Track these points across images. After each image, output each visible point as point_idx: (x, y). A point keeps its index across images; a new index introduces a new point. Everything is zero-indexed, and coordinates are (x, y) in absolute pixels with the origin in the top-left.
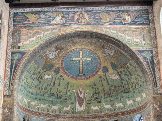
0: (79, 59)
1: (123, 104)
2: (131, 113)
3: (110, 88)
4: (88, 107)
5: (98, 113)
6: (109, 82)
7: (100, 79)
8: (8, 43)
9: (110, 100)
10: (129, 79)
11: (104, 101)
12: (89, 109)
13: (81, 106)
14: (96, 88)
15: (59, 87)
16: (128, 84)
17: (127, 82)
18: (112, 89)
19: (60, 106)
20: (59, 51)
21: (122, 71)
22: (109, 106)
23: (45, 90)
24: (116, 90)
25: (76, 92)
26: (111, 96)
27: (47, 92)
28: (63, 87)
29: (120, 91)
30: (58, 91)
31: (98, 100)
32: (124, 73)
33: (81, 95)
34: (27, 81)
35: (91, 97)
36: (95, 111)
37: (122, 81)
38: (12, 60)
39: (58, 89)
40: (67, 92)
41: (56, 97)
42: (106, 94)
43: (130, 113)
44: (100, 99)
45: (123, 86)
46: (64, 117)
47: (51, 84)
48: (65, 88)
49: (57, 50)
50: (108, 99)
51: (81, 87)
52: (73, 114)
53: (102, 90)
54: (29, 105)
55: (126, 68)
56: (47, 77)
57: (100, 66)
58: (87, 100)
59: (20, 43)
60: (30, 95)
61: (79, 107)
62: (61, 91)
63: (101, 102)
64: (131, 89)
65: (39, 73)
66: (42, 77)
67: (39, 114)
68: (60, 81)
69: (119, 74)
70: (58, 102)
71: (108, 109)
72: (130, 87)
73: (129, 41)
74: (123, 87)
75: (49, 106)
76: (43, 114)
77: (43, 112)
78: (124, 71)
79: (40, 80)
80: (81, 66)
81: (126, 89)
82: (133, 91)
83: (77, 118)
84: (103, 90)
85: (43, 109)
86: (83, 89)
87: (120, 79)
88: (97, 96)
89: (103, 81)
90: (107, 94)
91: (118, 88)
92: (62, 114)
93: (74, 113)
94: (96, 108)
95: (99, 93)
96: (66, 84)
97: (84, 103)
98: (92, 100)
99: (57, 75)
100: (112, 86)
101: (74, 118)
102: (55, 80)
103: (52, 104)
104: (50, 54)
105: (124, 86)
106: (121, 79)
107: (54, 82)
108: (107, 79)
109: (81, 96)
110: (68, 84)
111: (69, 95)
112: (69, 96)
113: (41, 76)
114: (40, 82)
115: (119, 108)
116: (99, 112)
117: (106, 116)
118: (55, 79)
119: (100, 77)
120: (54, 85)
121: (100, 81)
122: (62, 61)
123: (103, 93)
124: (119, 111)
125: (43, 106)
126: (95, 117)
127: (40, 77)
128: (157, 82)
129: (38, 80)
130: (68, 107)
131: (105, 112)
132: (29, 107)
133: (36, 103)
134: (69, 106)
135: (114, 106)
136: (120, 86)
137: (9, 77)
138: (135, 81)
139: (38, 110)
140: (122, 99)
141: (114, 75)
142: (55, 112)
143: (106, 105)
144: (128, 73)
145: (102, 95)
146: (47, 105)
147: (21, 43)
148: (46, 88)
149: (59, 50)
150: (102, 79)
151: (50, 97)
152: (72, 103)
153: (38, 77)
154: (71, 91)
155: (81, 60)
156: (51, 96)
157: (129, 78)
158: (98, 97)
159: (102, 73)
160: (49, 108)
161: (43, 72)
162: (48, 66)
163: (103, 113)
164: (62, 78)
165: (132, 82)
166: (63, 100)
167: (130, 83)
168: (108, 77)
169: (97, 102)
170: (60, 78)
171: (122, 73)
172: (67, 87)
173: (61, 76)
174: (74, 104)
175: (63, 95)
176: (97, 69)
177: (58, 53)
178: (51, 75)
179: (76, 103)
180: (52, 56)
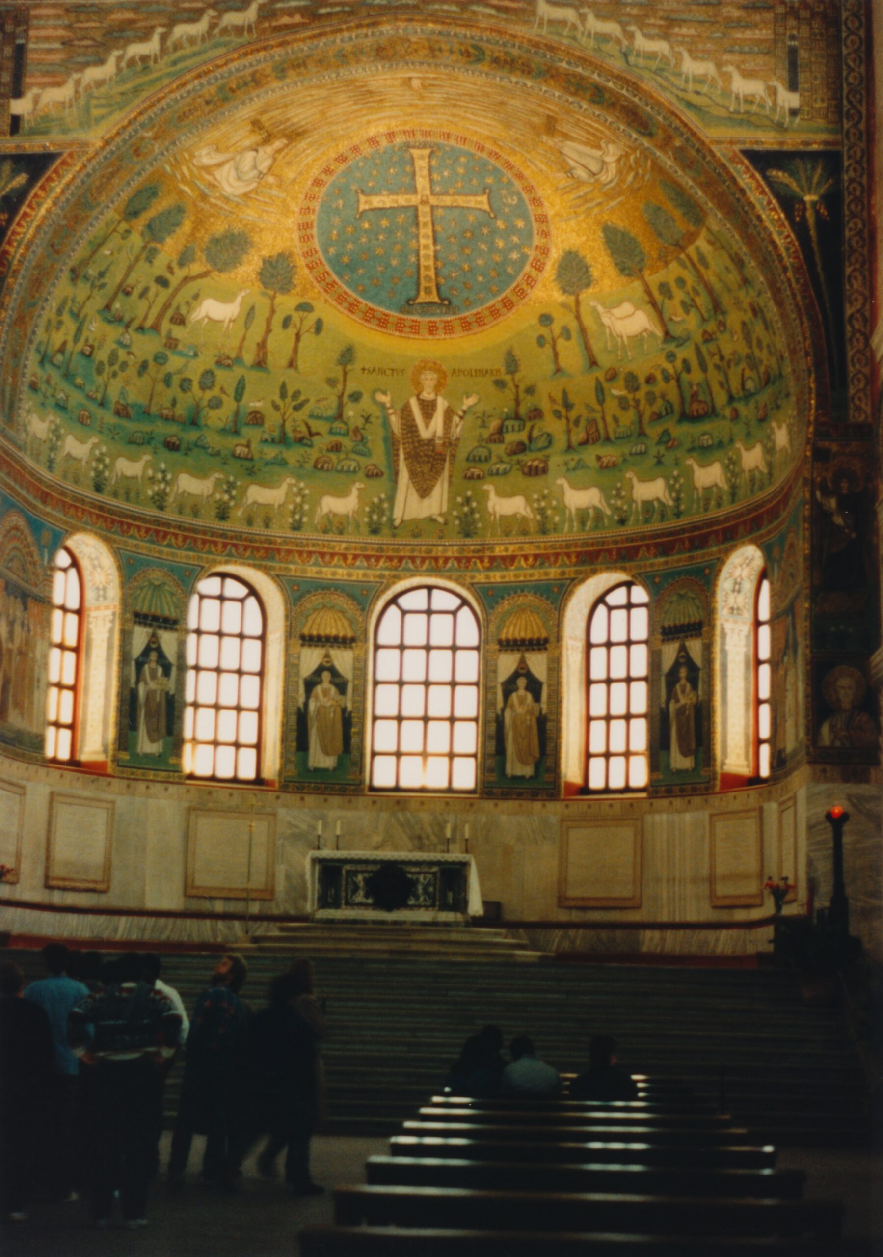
0: (414, 200)
1: (670, 488)
2: (713, 538)
3: (600, 391)
4: (468, 501)
5: (525, 533)
6: (596, 347)
7: (544, 331)
9: (599, 458)
10: (708, 337)
11: (566, 464)
12: (472, 511)
13: (424, 492)
14: (517, 387)
15: (291, 372)
16: (703, 365)
17: (699, 353)
18: (615, 392)
19: (301, 489)
20: (279, 151)
21: (673, 284)
22: (591, 497)
23: (203, 387)
24: (637, 402)
25: (399, 406)
26: (608, 439)
27: (216, 404)
28: (320, 375)
29: (659, 407)
30: (283, 394)
31: (528, 458)
32: (679, 294)
33: (427, 426)
34: (79, 331)
35: (491, 440)
36: (510, 525)
37: (671, 347)
39: (283, 386)
40: (341, 406)
41: (277, 435)
42: (577, 422)
43: (705, 541)
44: (540, 455)
45: (678, 380)
46: (322, 555)
47: (239, 357)
48: (331, 382)
49: (267, 140)
50: (590, 455)
51: (429, 379)
52: (374, 539)
53: (552, 399)
54: (99, 474)
55: (693, 265)
56: (212, 309)
57: (545, 251)
58: (462, 454)
60: (109, 418)
61: (414, 496)
62: (307, 401)
63: (545, 471)
64: (721, 398)
65: (162, 282)
66: (183, 311)
67: (166, 534)
68: (298, 337)
69: (654, 304)
70: (283, 463)
71: (582, 516)
72: (716, 388)
73: (699, 88)
74: (673, 383)
75: (231, 486)
76: (190, 530)
77: (187, 520)
78: (681, 282)
79: (170, 331)
80: (426, 247)
81: (694, 395)
82: (728, 412)
83: (401, 559)
84: (559, 397)
86: (438, 388)
87: (660, 334)
88: (523, 436)
89: (561, 343)
90: (583, 423)
91: (645, 388)
93: (385, 531)
94: (514, 506)
95: (537, 413)
96: (336, 356)
97: (446, 474)
98: (494, 459)
99: (280, 299)
100: (612, 376)
101: (378, 559)
102: (268, 331)
103: (251, 472)
104: (220, 165)
105: (685, 377)
107: (262, 345)
108: (583, 330)
109: (425, 434)
110: (347, 356)
111: (352, 426)
112: (356, 430)
113: (174, 304)
114: (171, 343)
116: (532, 527)
117: (568, 555)
118: (269, 321)
119: (546, 319)
120: (260, 363)
121: (541, 341)
122: (307, 210)
123: (557, 415)
124: (649, 528)
125: (187, 483)
126: (503, 558)
127: (170, 313)
128: (850, 354)
131: (570, 533)
132: (98, 488)
133: (145, 469)
134: (355, 492)
135: (618, 496)
136: (659, 377)
138: (744, 350)
139: (161, 508)
140: (669, 458)
141: (627, 308)
142: (267, 526)
143: (575, 486)
144: (704, 300)
145: (554, 426)
146: (218, 483)
148: (208, 380)
149: (278, 144)
150: (556, 328)
151: (236, 432)
152: (373, 474)
153: (156, 311)
155: (427, 209)
156: (244, 430)
157: (711, 326)
158: (530, 438)
159: (558, 296)
160: (232, 498)
161: (186, 280)
162: (216, 241)
163: (552, 537)
164: (311, 319)
165: (727, 357)
166: (314, 454)
167: (717, 358)
168: (588, 321)
169: (524, 474)
170: (296, 317)
171: (671, 297)
172: (345, 374)
173: (305, 307)
174: (385, 477)
175: (316, 425)
176: (527, 268)
177: (275, 159)
178: (239, 300)
179: (397, 473)
180: (239, 178)
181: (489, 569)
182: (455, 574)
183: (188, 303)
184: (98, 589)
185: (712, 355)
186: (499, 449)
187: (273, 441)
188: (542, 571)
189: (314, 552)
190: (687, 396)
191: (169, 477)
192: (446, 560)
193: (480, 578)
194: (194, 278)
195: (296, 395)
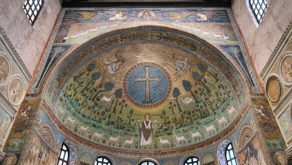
0: (146, 79)
1: (200, 133)
2: (213, 141)
3: (182, 116)
4: (156, 141)
5: (168, 147)
6: (181, 107)
7: (170, 106)
8: (51, 37)
9: (183, 130)
10: (206, 99)
11: (176, 132)
12: (157, 143)
13: (147, 139)
14: (165, 117)
15: (120, 114)
16: (205, 106)
17: (204, 103)
18: (186, 116)
19: (121, 138)
20: (120, 65)
21: (198, 90)
22: (182, 138)
23: (102, 115)
24: (191, 117)
25: (141, 122)
26: (185, 126)
27: (105, 119)
28: (126, 116)
29: (196, 117)
30: (118, 119)
31: (168, 131)
32: (199, 92)
33: (147, 126)
34: (75, 94)
35: (160, 128)
36: (165, 146)
37: (198, 104)
38: (51, 54)
39: (119, 117)
40: (130, 122)
41: (117, 127)
42: (178, 123)
43: (211, 142)
44: (170, 131)
45: (200, 110)
46: (125, 152)
47: (110, 110)
48: (128, 117)
49: (118, 61)
50: (181, 129)
51: (148, 117)
52: (137, 149)
53: (172, 119)
54: (76, 128)
55: (203, 84)
56: (105, 99)
57: (170, 89)
58: (154, 132)
59: (66, 37)
60: (80, 116)
61: (145, 140)
62: (123, 120)
63: (172, 134)
64: (210, 111)
65: (95, 90)
66: (99, 98)
67: (91, 145)
68: (122, 107)
69: (193, 96)
70: (118, 133)
71: (181, 142)
72: (209, 109)
73: (207, 36)
74: (199, 111)
75: (106, 136)
76: (96, 145)
77: (96, 142)
78: (200, 89)
79: (96, 101)
80: (147, 90)
81: (204, 113)
82: (213, 113)
83: (142, 154)
84: (174, 118)
85: (97, 138)
86: (149, 119)
87: (195, 102)
89: (174, 108)
90: (179, 123)
91: (192, 114)
92: (122, 147)
94: (166, 141)
95: (169, 122)
96: (129, 112)
97: (151, 136)
98: (161, 132)
99: (119, 99)
100: (185, 112)
101: (137, 154)
102: (116, 105)
103: (111, 134)
104: (109, 65)
105: (201, 109)
106: (197, 102)
107: (115, 108)
108: (178, 104)
109: (147, 128)
110: (132, 112)
111: (132, 126)
112: (133, 127)
113: (97, 96)
114: (96, 104)
115: (196, 138)
116: (170, 146)
117: (178, 151)
118: (116, 103)
119: (171, 103)
120: (114, 112)
121: (170, 108)
122: (125, 80)
123: (174, 122)
124: (196, 142)
125: (97, 134)
126: (164, 153)
127: (96, 98)
128: (253, 80)
129: (93, 100)
130: (130, 140)
131: (178, 146)
132: (75, 131)
133: (87, 130)
134: (132, 139)
135: (188, 137)
137: (42, 72)
138: (216, 98)
139: (90, 139)
140: (199, 127)
141: (188, 98)
142: (114, 146)
144: (205, 91)
145: (173, 125)
146: (103, 135)
147: (68, 37)
148: (103, 113)
149: (120, 63)
150: (173, 105)
151: (108, 125)
152: (136, 136)
153: (93, 96)
154: (135, 120)
155: (148, 81)
156: (110, 125)
157: (207, 96)
158: (168, 127)
159: (173, 98)
160: (106, 139)
161: (100, 91)
162: (107, 84)
163: (174, 147)
164: (125, 103)
165: (211, 102)
166: (124, 131)
167: (209, 103)
168: (179, 102)
169: (167, 135)
170: (122, 103)
171: (197, 93)
172: (131, 115)
173: (124, 101)
174: (139, 136)
175: (125, 125)
176: (167, 93)
177: (119, 67)
178: (111, 98)
179: (141, 136)
180: (112, 70)
181: (161, 155)
182: (153, 157)
183: (100, 96)
184: (72, 156)
185: (207, 103)
186: (162, 130)
187: (116, 128)
188: (173, 155)
189: (123, 152)
190: (202, 113)
191: (93, 132)
192: (152, 154)
193: (159, 157)
194: (102, 91)
195: (121, 119)
